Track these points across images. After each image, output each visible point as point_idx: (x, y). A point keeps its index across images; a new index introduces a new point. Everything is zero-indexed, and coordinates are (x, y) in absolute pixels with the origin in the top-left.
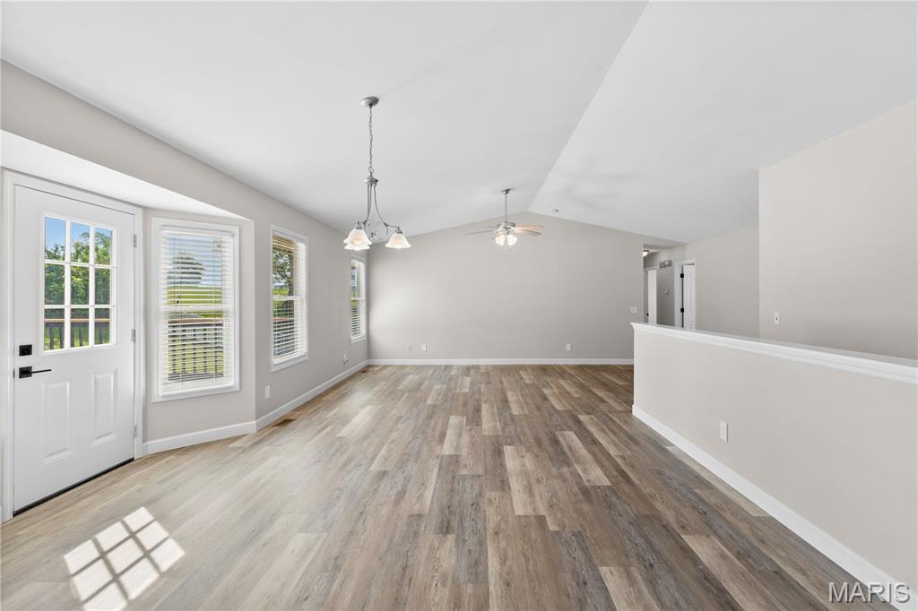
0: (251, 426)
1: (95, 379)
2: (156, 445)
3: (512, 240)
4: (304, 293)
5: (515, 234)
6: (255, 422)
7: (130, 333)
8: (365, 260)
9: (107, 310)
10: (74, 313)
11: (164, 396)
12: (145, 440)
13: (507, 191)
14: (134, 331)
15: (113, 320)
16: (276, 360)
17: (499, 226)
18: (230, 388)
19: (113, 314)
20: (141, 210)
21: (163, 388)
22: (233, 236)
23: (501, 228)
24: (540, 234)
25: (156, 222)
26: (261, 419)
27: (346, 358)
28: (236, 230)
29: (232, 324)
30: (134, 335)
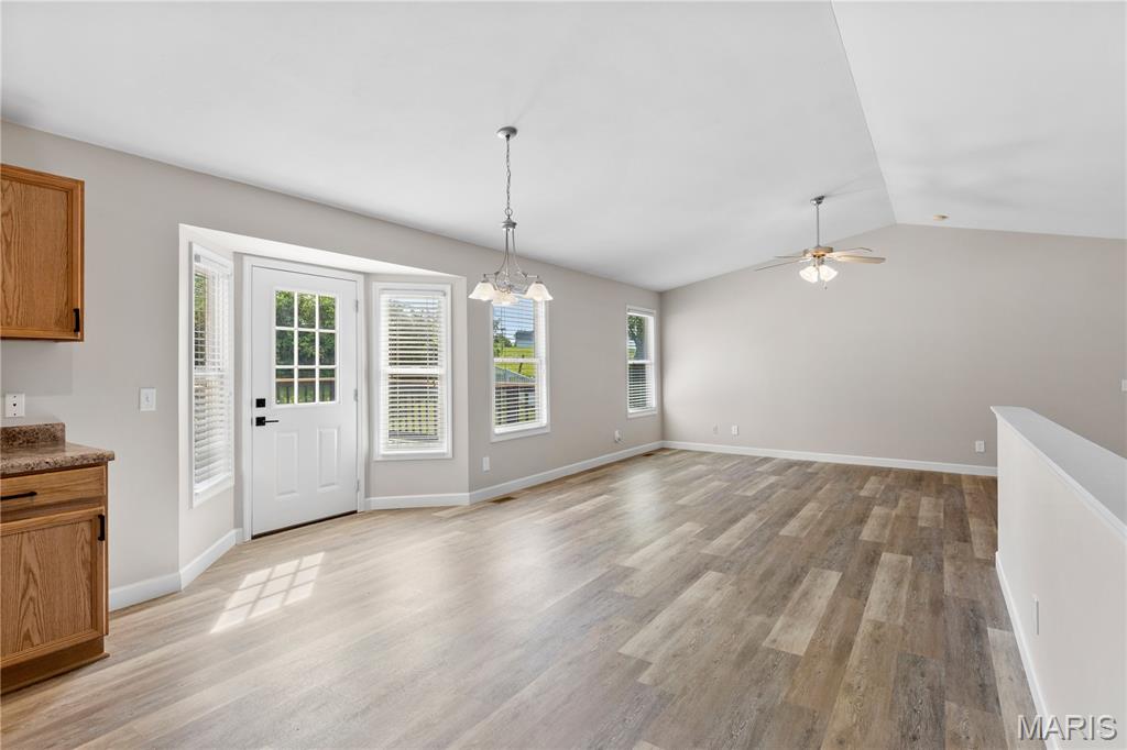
0: (463, 498)
1: (321, 434)
2: (378, 501)
3: (827, 273)
4: (544, 355)
5: (833, 264)
6: (468, 494)
7: (353, 393)
8: (655, 312)
9: (333, 370)
10: (302, 373)
11: (384, 456)
12: (367, 495)
13: (819, 200)
14: (356, 391)
15: (339, 380)
16: (499, 430)
17: (805, 252)
18: (444, 454)
19: (337, 373)
20: (362, 277)
21: (384, 447)
22: (445, 295)
23: (809, 257)
24: (884, 259)
25: (376, 286)
26: (474, 492)
27: (617, 435)
28: (448, 289)
29: (445, 387)
30: (356, 395)
